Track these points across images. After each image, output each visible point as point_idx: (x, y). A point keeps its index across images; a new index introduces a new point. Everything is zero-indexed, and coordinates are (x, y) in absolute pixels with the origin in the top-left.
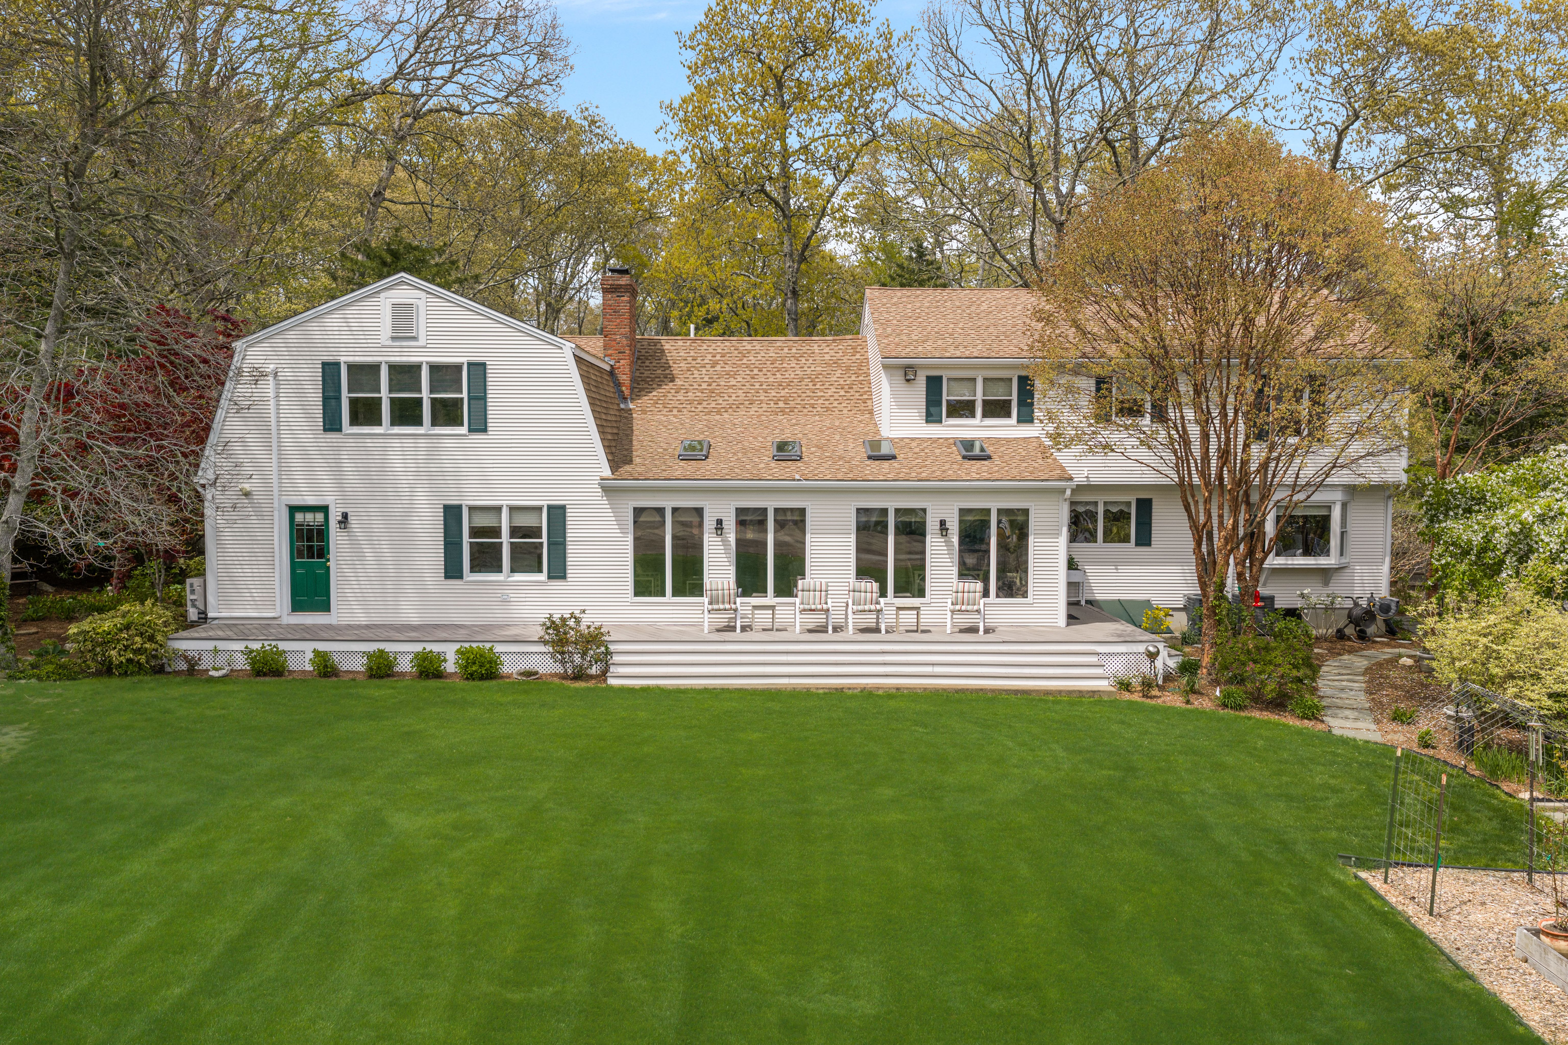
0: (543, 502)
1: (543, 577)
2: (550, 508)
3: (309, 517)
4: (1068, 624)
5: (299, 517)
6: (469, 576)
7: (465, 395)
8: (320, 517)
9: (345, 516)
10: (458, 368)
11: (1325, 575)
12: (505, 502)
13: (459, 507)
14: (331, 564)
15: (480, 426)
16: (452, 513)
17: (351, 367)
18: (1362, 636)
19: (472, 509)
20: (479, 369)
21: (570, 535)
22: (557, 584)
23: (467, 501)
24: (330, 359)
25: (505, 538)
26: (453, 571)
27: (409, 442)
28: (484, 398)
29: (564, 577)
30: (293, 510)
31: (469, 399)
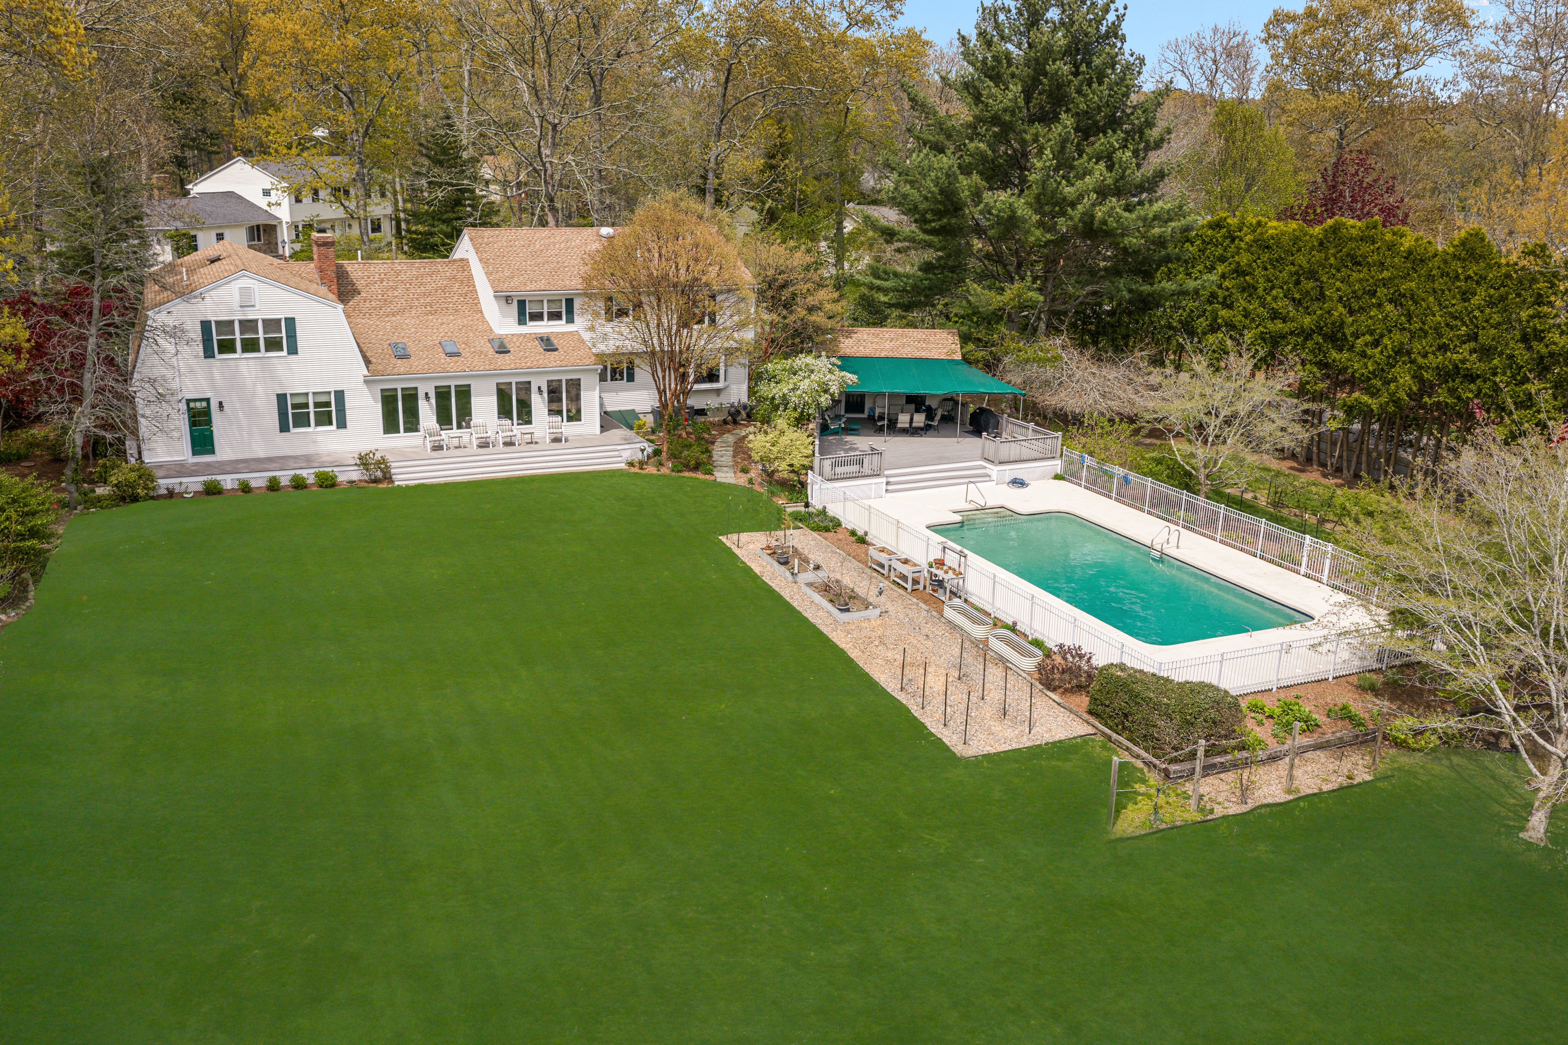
0: (332, 389)
1: (333, 427)
2: (335, 392)
3: (198, 404)
4: (602, 432)
5: (192, 405)
6: (294, 430)
7: (284, 334)
8: (204, 404)
9: (221, 403)
10: (279, 320)
11: (718, 392)
12: (311, 390)
13: (285, 395)
14: (214, 429)
15: (293, 350)
16: (281, 398)
17: (217, 322)
18: (735, 422)
19: (291, 395)
20: (291, 322)
21: (347, 405)
22: (342, 431)
23: (289, 392)
24: (204, 319)
25: (311, 409)
26: (284, 427)
27: (252, 362)
28: (295, 336)
29: (345, 427)
30: (188, 401)
31: (287, 337)
